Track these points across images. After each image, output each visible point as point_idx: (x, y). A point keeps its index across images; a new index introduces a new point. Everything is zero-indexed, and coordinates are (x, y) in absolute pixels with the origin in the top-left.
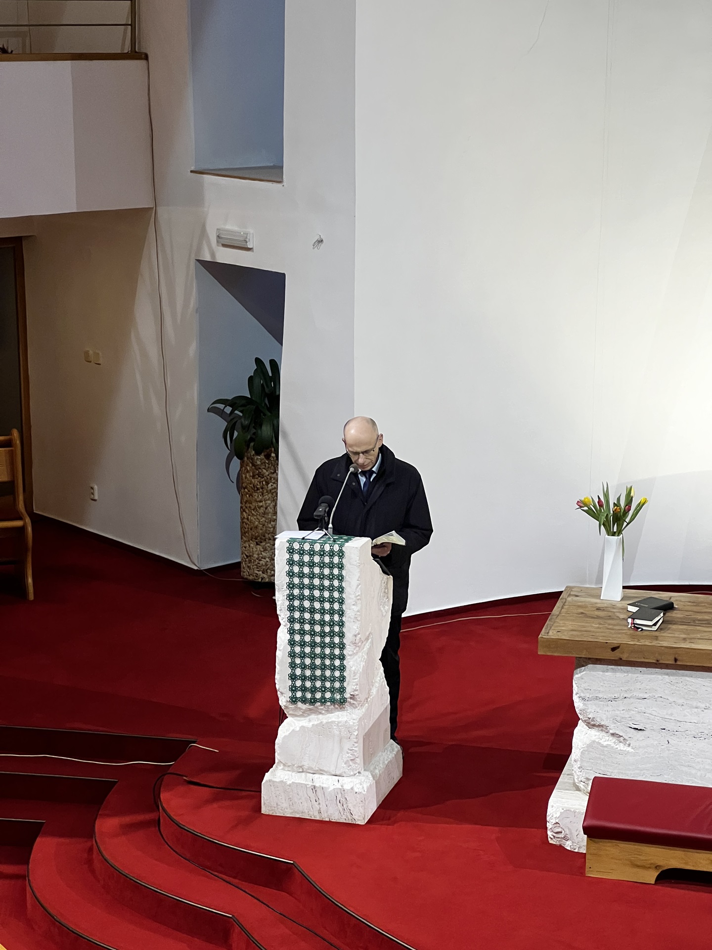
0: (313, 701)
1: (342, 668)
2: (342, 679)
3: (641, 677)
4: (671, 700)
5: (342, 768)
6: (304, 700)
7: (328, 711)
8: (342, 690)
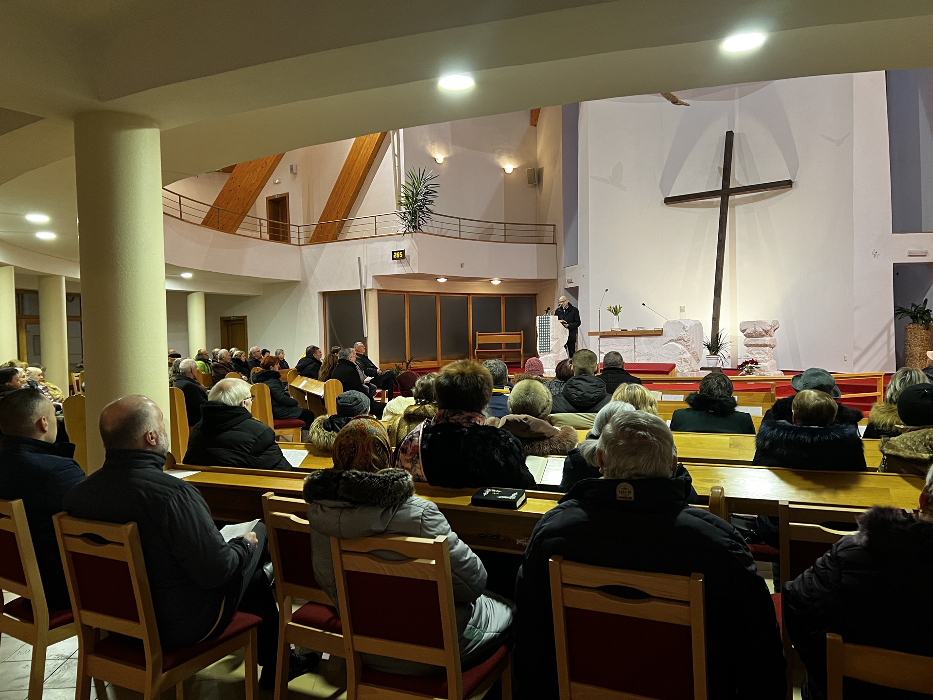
0: (544, 352)
1: (549, 344)
2: (549, 346)
3: (610, 340)
4: (617, 344)
5: (550, 367)
6: (542, 352)
7: (547, 354)
8: (549, 349)
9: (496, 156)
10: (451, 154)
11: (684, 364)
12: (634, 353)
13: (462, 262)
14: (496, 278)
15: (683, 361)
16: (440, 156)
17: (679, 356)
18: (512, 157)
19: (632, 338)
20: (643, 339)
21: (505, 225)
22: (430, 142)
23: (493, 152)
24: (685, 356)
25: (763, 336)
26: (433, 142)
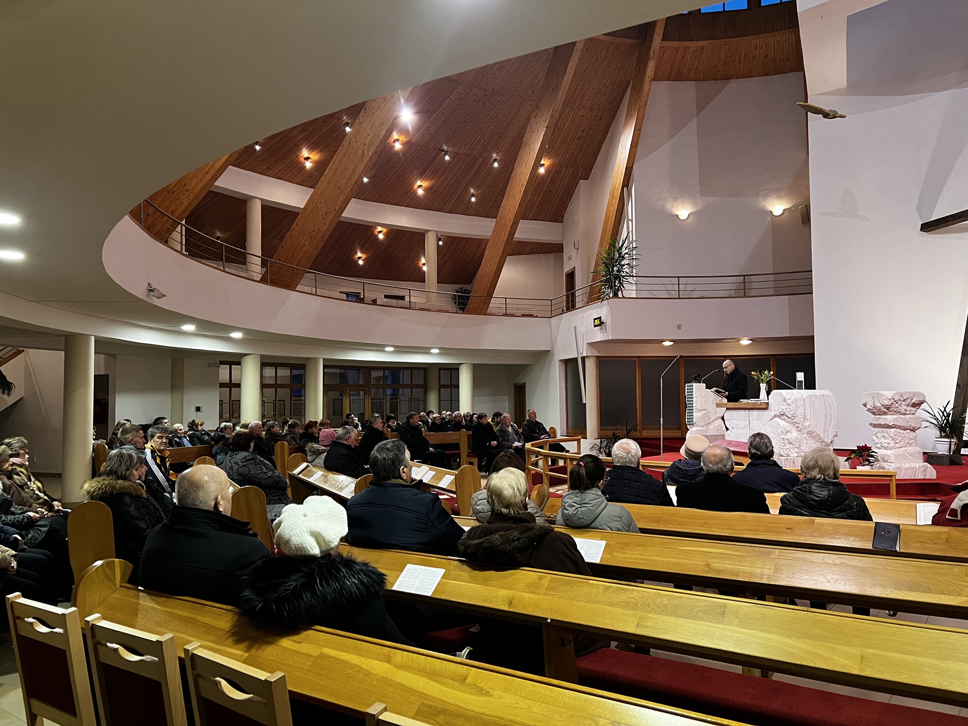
1: (693, 415)
2: (693, 418)
3: (733, 413)
4: (737, 418)
6: (689, 425)
8: (693, 421)
9: (761, 198)
10: (700, 206)
11: (788, 446)
12: (748, 430)
13: (679, 323)
14: (746, 338)
15: (786, 442)
16: (683, 212)
17: (781, 436)
18: (782, 197)
19: (747, 412)
20: (755, 412)
21: (744, 278)
22: (671, 199)
23: (757, 195)
24: (789, 436)
25: (885, 413)
26: (675, 199)
